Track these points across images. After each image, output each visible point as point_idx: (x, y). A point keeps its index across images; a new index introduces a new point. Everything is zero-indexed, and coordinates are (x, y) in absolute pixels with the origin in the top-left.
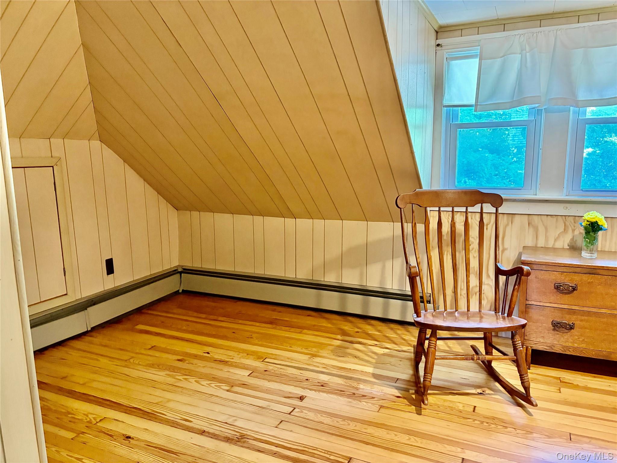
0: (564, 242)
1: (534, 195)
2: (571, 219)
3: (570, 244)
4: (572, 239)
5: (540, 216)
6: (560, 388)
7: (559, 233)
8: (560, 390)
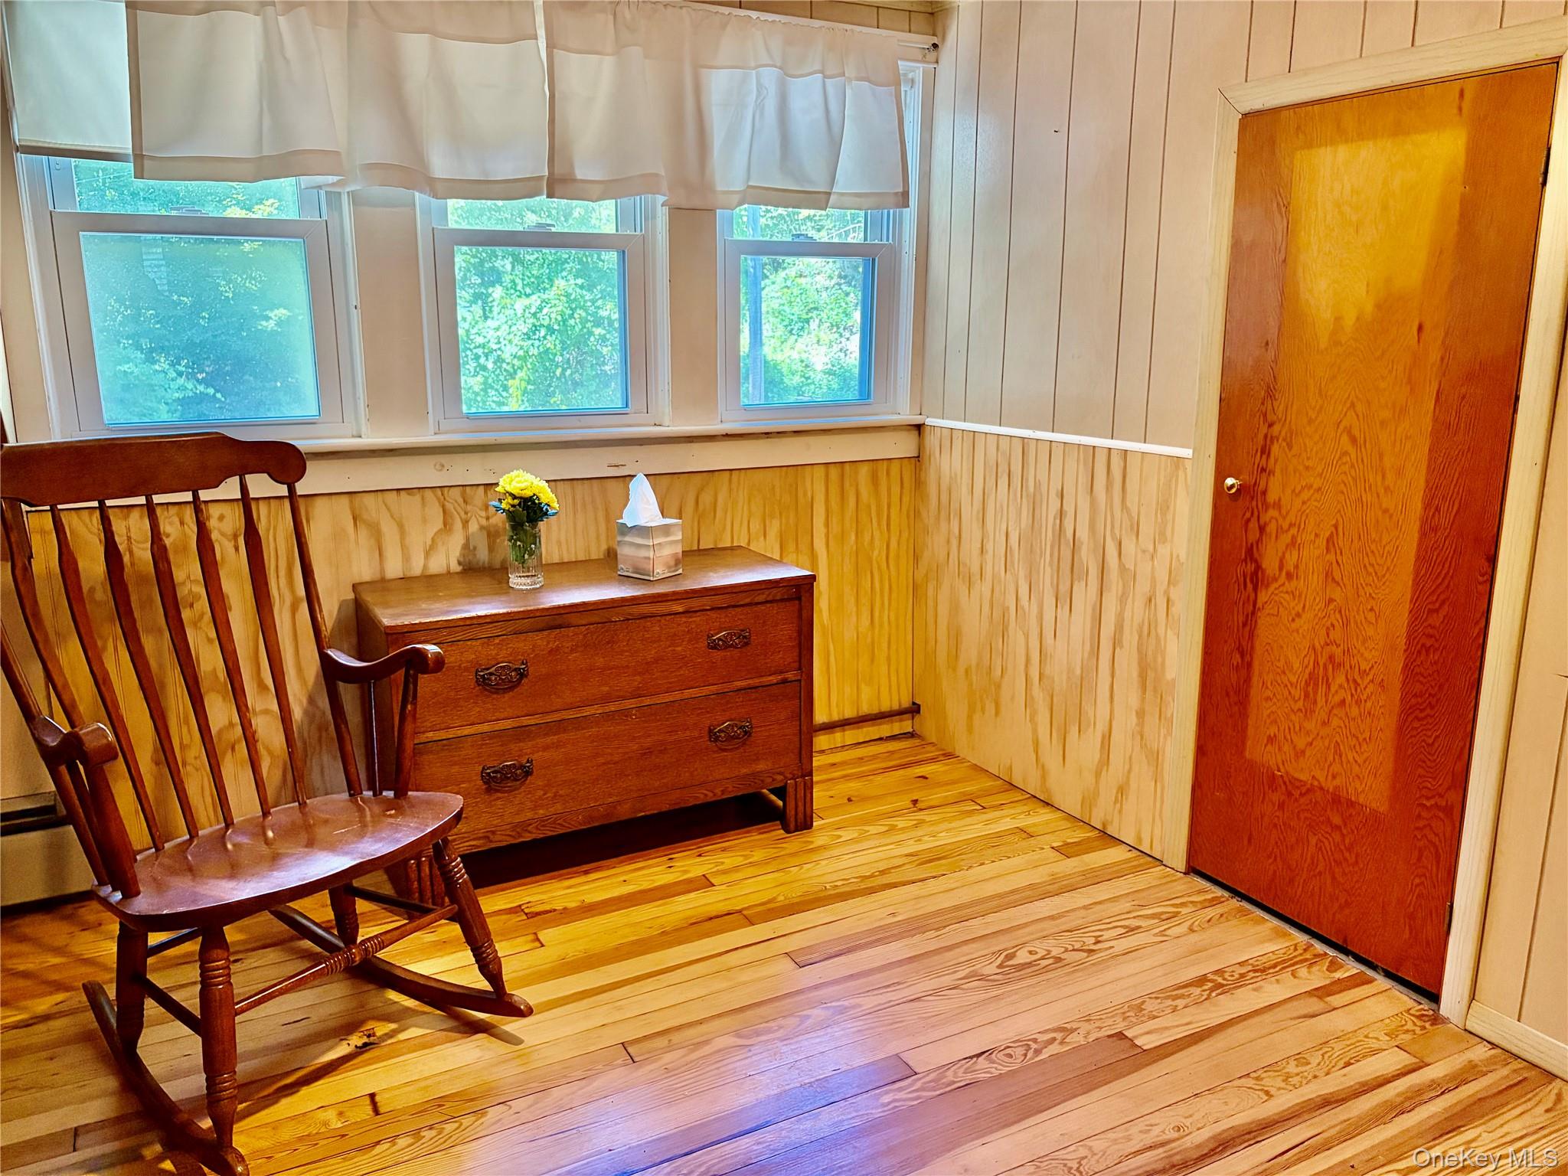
0: (448, 557)
1: (353, 436)
2: (456, 492)
3: (462, 559)
4: (466, 546)
5: (379, 493)
6: (535, 934)
7: (432, 535)
8: (538, 940)
